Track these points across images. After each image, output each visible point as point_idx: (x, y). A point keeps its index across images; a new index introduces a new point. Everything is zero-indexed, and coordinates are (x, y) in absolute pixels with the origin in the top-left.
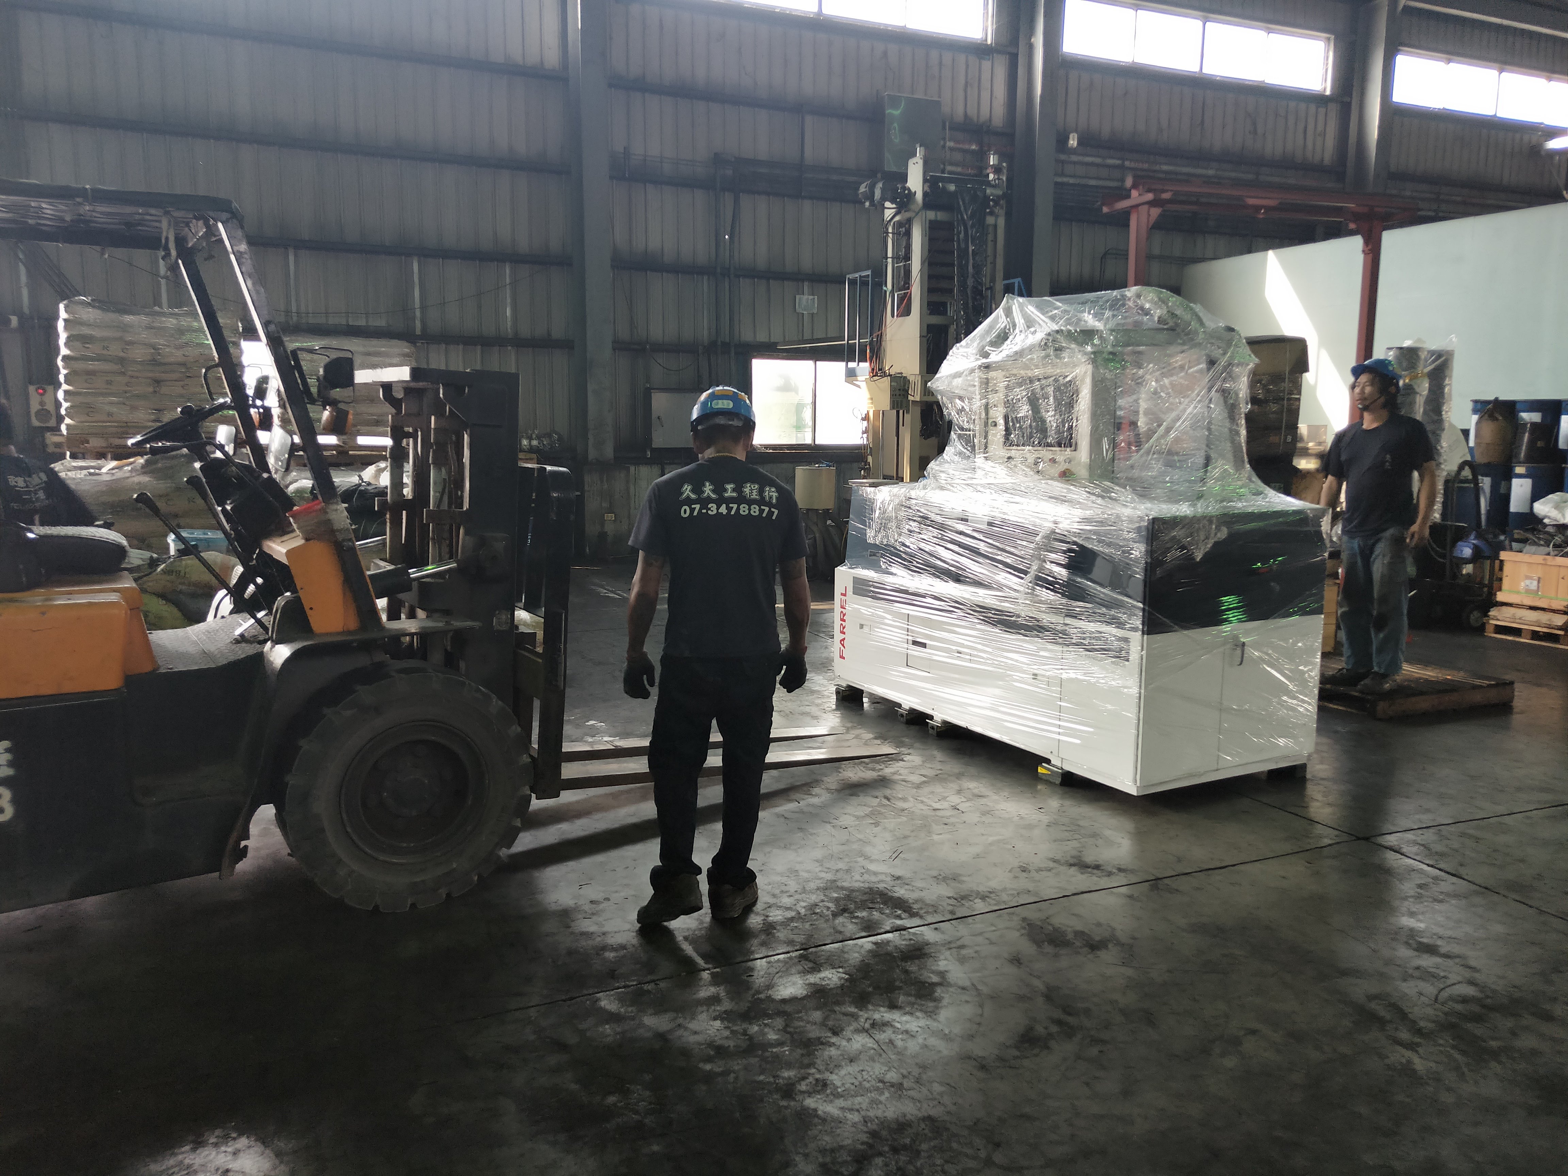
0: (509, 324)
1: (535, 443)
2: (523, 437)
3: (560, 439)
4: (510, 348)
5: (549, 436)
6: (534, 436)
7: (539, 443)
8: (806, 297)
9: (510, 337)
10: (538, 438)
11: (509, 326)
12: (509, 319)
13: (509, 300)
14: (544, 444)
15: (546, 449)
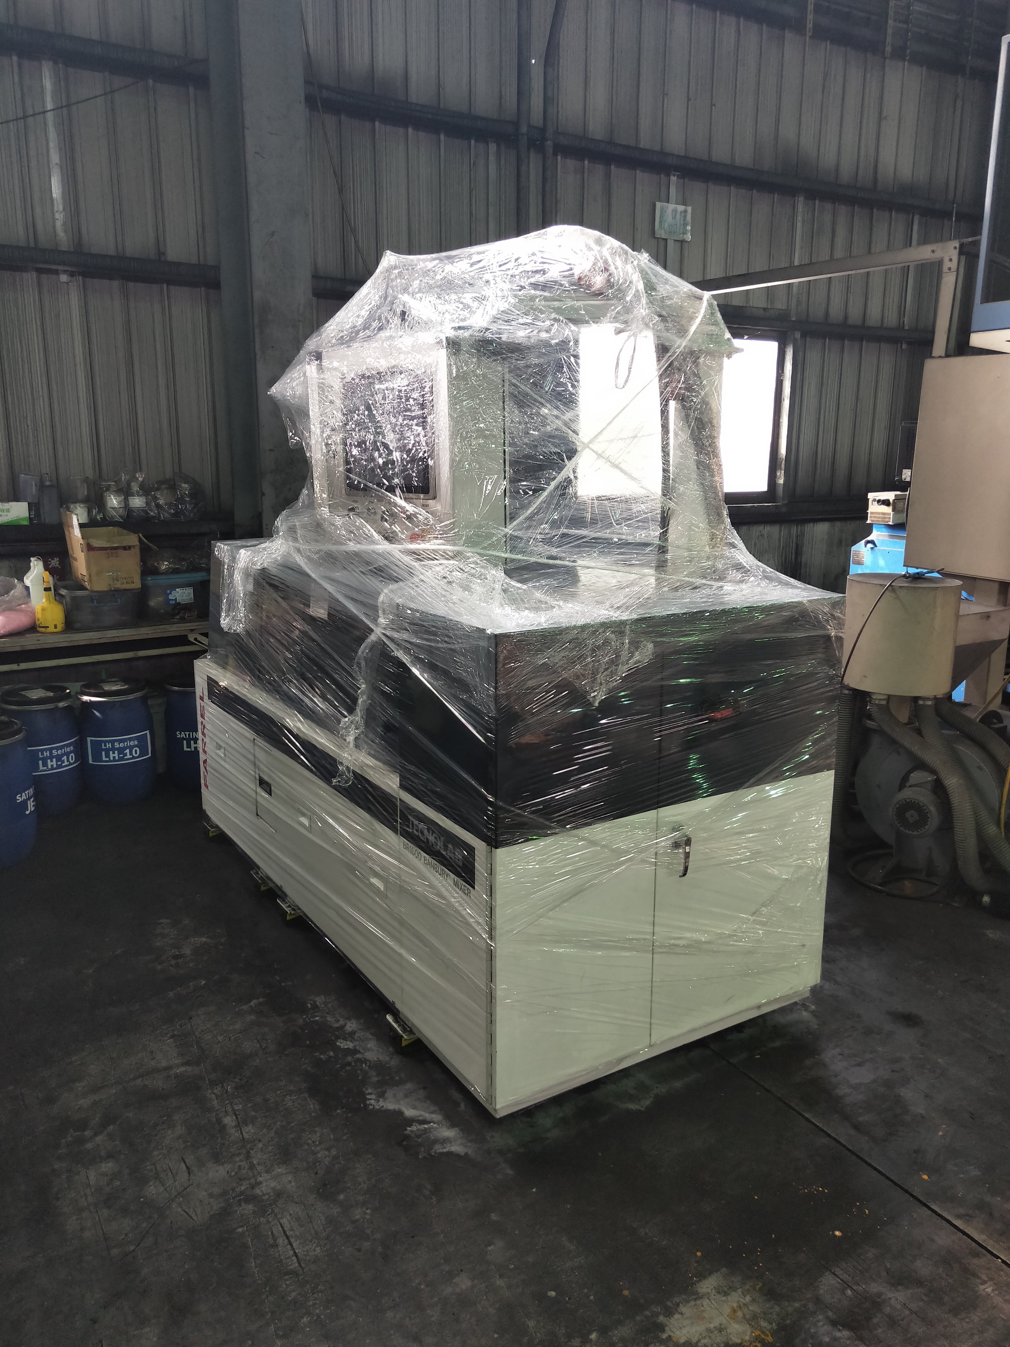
0: (60, 217)
1: (137, 502)
2: (108, 488)
3: (196, 493)
4: (64, 278)
5: (172, 486)
6: (135, 487)
7: (148, 503)
8: (671, 207)
9: (64, 249)
10: (145, 490)
11: (59, 224)
12: (59, 206)
13: (55, 158)
14: (158, 506)
15: (165, 516)
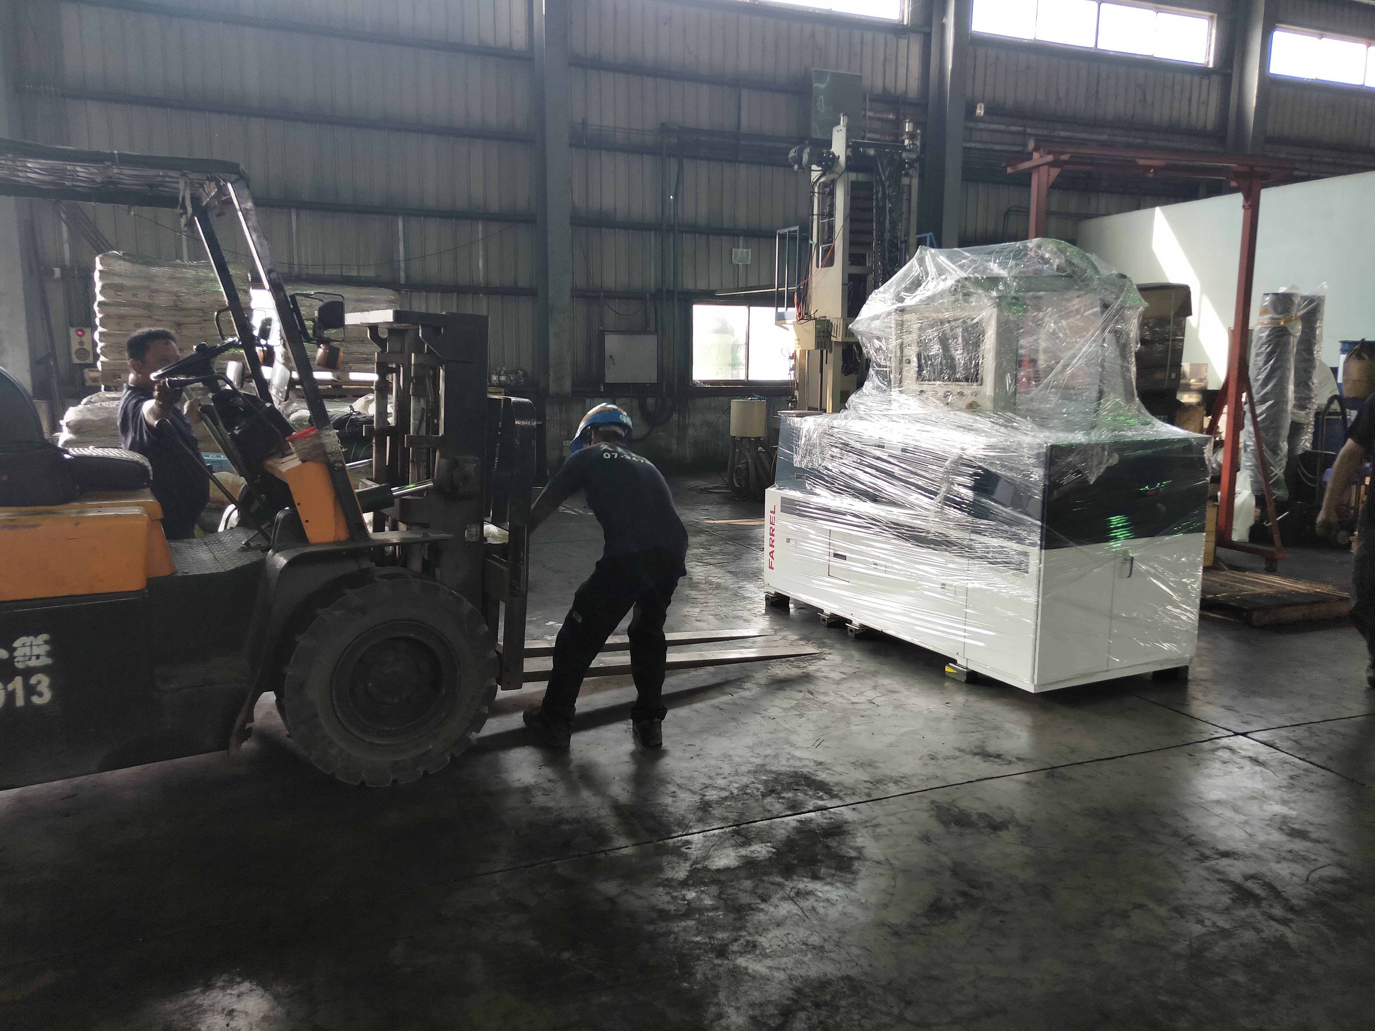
0: (481, 274)
1: (503, 378)
2: (493, 373)
3: (525, 375)
4: (481, 295)
5: (516, 372)
6: (502, 373)
7: (507, 379)
8: (740, 250)
9: (482, 286)
10: (506, 374)
11: (481, 276)
12: (481, 270)
13: (481, 253)
14: (511, 380)
15: (513, 384)
